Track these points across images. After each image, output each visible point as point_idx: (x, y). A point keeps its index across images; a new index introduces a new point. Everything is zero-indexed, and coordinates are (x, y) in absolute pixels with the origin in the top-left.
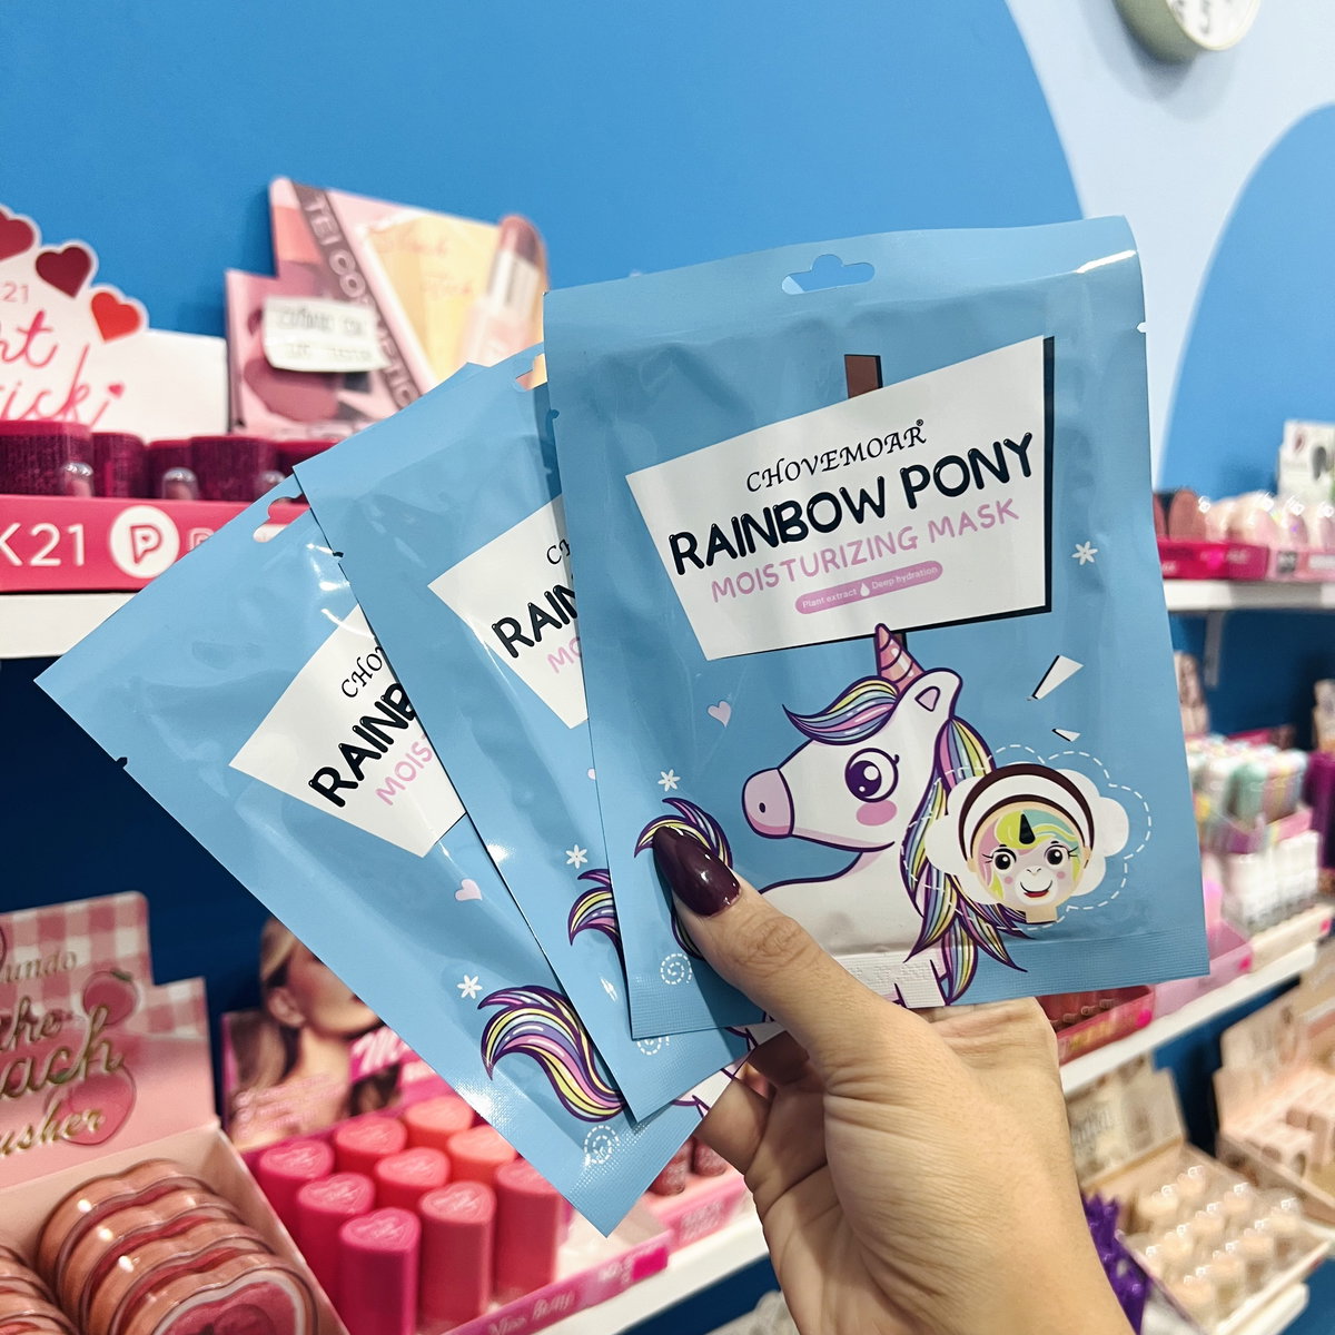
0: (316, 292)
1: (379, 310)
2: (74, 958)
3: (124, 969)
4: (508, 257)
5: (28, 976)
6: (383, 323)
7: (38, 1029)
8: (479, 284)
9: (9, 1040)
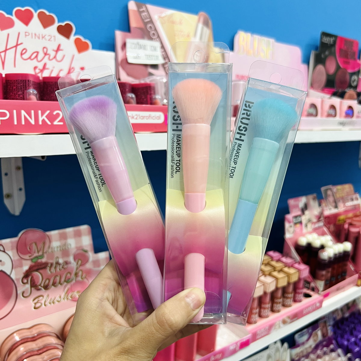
0: (142, 37)
1: (162, 43)
2: (70, 245)
3: (85, 248)
4: (200, 25)
5: (58, 250)
6: (163, 47)
7: (61, 266)
8: (192, 34)
9: (53, 270)
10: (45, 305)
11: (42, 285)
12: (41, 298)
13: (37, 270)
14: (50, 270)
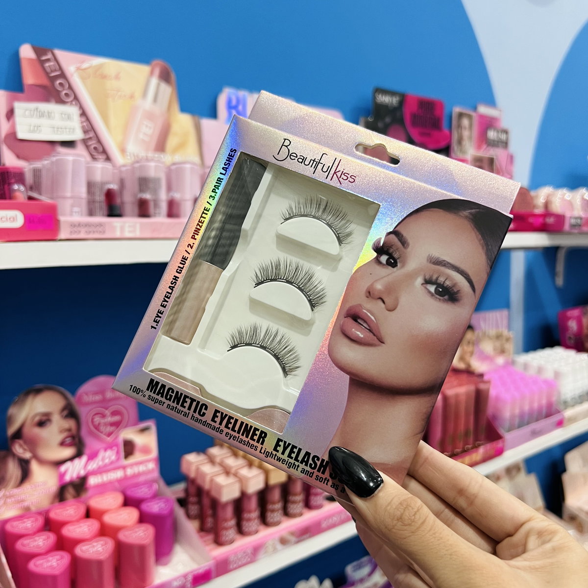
0: (46, 99)
1: (81, 107)
4: (154, 81)
6: (84, 114)
8: (138, 94)
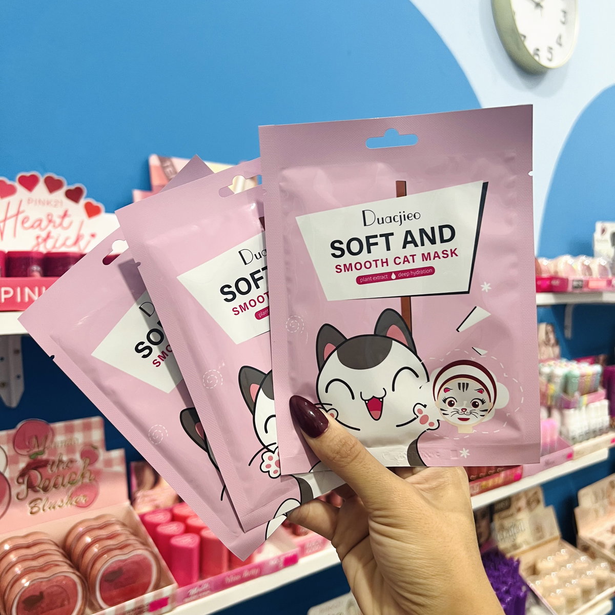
2: (77, 440)
3: (96, 444)
5: (61, 446)
7: (65, 465)
9: (55, 468)
10: (44, 510)
11: (41, 486)
12: (39, 501)
13: (36, 468)
14: (51, 468)
